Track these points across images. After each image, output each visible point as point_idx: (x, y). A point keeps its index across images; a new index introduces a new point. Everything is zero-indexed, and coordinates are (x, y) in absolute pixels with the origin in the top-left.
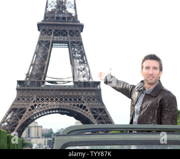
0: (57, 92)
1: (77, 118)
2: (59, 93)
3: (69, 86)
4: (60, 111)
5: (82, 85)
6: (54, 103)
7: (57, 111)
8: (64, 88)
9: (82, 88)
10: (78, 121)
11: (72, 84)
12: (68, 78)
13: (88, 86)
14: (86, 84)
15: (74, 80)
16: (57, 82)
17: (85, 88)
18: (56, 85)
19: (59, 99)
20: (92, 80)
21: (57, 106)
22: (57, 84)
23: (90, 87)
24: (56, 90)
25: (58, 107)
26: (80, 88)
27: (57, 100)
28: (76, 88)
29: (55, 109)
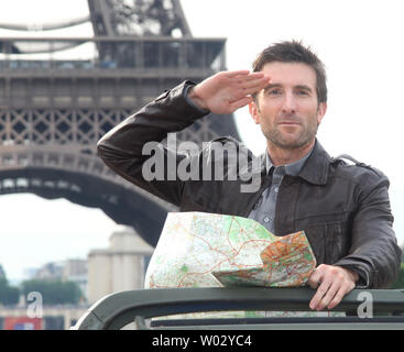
0: (21, 92)
1: (117, 215)
2: (28, 98)
3: (78, 64)
4: (36, 183)
5: (139, 60)
6: (9, 143)
7: (22, 182)
8: (52, 73)
9: (139, 73)
10: (121, 228)
11: (88, 52)
12: (72, 24)
13: (166, 64)
14: (156, 51)
15: (97, 32)
16: (21, 46)
17: (152, 73)
18: (14, 57)
19: (30, 127)
20: (185, 30)
21: (22, 156)
22: (16, 51)
23: (176, 64)
24: (15, 81)
25: (25, 163)
26: (127, 73)
27: (19, 127)
28: (107, 74)
29: (14, 174)
